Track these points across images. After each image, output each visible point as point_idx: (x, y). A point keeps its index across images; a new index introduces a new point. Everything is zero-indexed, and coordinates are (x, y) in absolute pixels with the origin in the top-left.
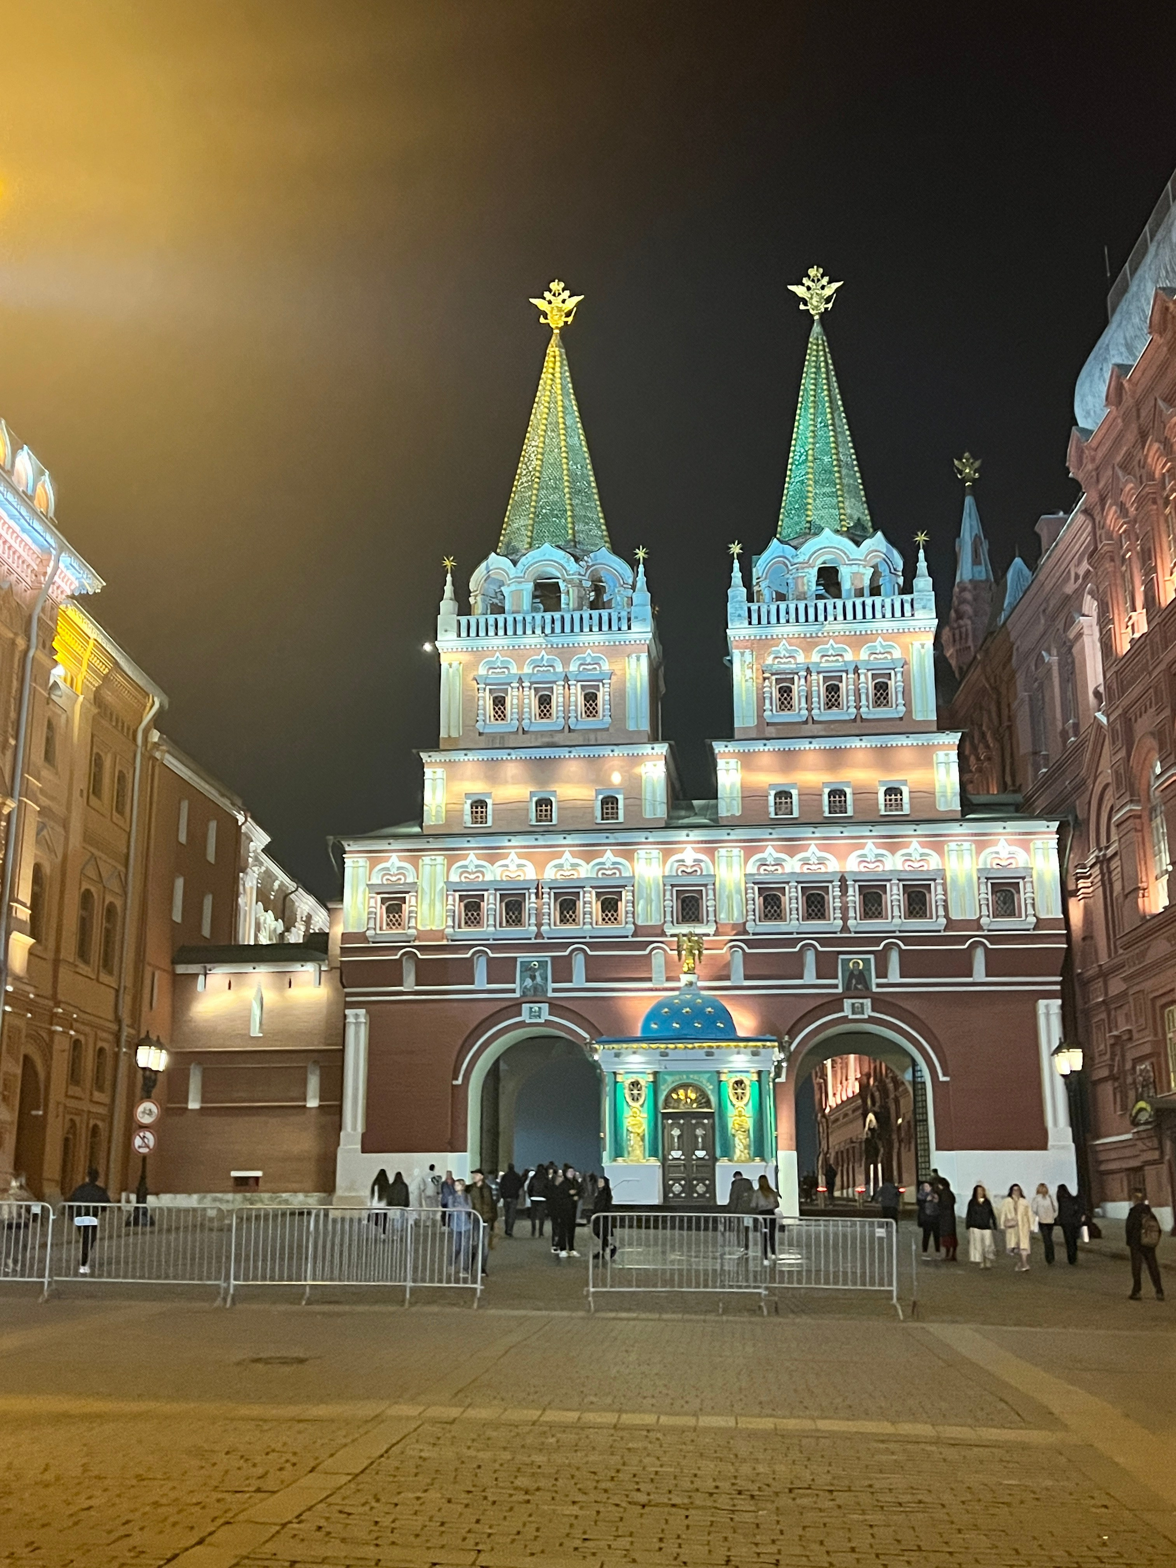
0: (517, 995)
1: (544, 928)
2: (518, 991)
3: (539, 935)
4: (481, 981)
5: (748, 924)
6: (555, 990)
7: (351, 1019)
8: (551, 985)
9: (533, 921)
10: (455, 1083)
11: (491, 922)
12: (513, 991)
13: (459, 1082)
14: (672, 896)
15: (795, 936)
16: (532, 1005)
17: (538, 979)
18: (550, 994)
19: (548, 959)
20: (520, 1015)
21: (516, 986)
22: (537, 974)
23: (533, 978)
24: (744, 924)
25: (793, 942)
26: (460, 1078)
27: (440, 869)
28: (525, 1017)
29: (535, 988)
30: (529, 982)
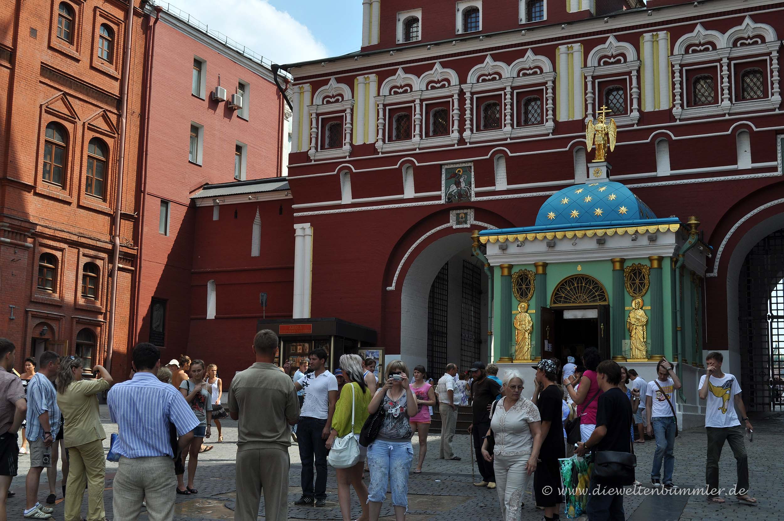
0: (442, 202)
1: (467, 134)
2: (443, 196)
3: (461, 141)
4: (409, 192)
5: (674, 110)
6: (478, 194)
7: (298, 232)
8: (474, 190)
9: (456, 127)
10: (389, 288)
11: (417, 131)
12: (439, 198)
13: (392, 288)
14: (593, 88)
15: (727, 117)
16: (458, 212)
17: (463, 185)
18: (474, 199)
19: (472, 164)
20: (449, 222)
21: (442, 193)
22: (462, 180)
23: (458, 184)
24: (670, 110)
25: (726, 124)
26: (394, 284)
27: (373, 86)
28: (453, 223)
29: (460, 195)
30: (454, 188)
